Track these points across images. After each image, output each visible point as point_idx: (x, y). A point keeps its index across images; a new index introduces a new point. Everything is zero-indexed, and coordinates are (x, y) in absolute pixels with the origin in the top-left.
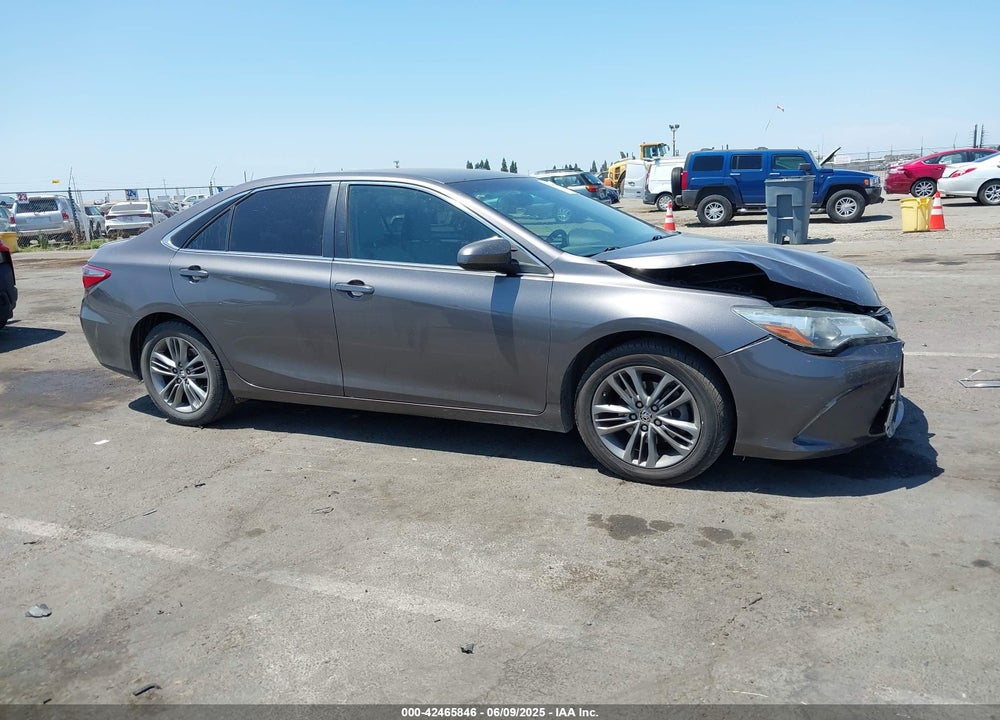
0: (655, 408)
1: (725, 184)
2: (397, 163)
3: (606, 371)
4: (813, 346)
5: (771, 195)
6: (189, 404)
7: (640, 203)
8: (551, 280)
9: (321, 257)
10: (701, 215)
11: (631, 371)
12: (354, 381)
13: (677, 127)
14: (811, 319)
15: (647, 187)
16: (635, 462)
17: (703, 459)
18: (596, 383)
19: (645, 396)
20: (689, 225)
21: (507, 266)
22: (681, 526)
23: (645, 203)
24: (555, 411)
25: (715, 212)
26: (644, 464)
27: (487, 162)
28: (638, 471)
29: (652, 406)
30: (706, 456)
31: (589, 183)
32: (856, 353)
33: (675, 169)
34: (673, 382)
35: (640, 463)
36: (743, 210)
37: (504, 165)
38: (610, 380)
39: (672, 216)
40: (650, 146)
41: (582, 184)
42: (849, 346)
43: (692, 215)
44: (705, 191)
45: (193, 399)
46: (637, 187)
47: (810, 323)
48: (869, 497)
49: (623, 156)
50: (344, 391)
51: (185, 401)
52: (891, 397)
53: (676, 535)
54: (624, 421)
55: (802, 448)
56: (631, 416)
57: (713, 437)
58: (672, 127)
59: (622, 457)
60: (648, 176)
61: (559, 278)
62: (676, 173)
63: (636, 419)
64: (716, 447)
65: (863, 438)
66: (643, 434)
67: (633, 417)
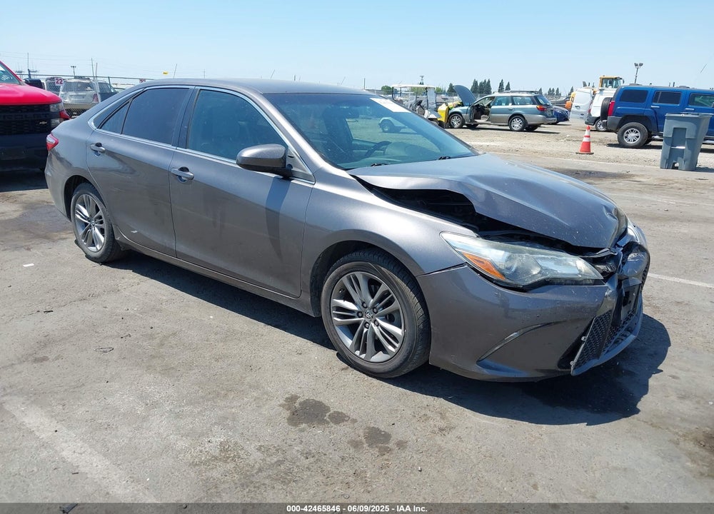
0: (375, 310)
1: (645, 114)
2: (422, 77)
3: (341, 272)
4: (503, 279)
5: (668, 127)
6: (94, 246)
7: (582, 123)
8: (311, 186)
9: (170, 146)
10: (620, 138)
11: (359, 275)
12: (182, 248)
13: (641, 65)
14: (507, 254)
15: (590, 111)
16: (358, 353)
17: (404, 362)
18: (335, 281)
19: (369, 297)
20: (610, 145)
21: (283, 170)
22: (354, 421)
23: (586, 123)
24: (307, 298)
25: (633, 137)
26: (363, 356)
27: (489, 81)
28: (359, 362)
29: (373, 308)
30: (406, 360)
31: (539, 104)
32: (550, 291)
33: (606, 99)
34: (388, 291)
35: (361, 354)
36: (657, 137)
37: (501, 85)
38: (344, 279)
39: (589, 137)
40: (608, 79)
41: (534, 104)
42: (547, 283)
43: (613, 137)
44: (627, 118)
45: (97, 243)
46: (582, 110)
47: (505, 258)
48: (544, 427)
49: (585, 85)
50: (177, 254)
51: (93, 244)
52: (583, 338)
53: (343, 430)
54: (353, 317)
55: (485, 371)
56: (359, 314)
57: (412, 345)
58: (636, 65)
59: (349, 347)
60: (592, 103)
61: (318, 186)
62: (606, 102)
63: (362, 317)
64: (414, 355)
65: (549, 371)
66: (365, 330)
67: (360, 315)
